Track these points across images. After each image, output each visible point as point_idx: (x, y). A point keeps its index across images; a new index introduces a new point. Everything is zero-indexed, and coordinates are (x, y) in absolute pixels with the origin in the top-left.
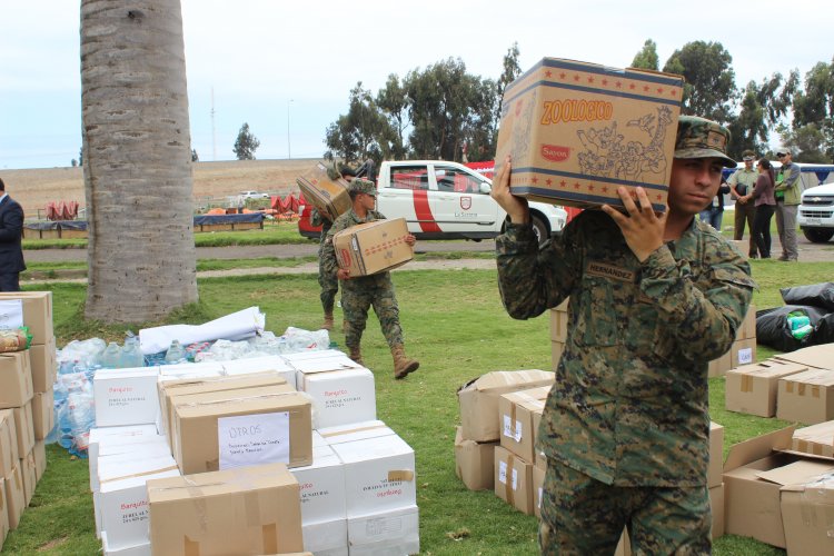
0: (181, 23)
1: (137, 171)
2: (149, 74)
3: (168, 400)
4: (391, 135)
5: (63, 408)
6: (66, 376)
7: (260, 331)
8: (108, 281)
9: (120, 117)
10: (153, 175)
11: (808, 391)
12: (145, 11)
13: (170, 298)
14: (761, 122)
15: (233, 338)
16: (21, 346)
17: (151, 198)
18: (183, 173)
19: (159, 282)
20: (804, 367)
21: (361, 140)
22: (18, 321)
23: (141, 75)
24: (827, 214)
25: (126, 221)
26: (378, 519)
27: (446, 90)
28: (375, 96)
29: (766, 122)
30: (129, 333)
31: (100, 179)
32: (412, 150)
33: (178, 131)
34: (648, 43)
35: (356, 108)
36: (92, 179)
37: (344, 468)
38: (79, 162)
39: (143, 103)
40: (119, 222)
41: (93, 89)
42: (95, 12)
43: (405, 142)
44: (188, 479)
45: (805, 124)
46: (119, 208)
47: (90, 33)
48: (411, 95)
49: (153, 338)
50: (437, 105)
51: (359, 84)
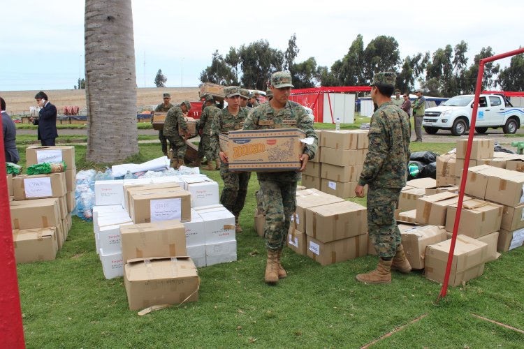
0: (132, 22)
1: (111, 93)
2: (117, 47)
3: (128, 193)
4: (232, 76)
5: (78, 199)
6: (79, 186)
7: (168, 168)
8: (97, 144)
9: (103, 66)
10: (118, 94)
11: (412, 198)
12: (116, 17)
13: (126, 152)
14: (411, 76)
15: (155, 170)
16: (62, 170)
17: (117, 105)
18: (132, 93)
19: (121, 144)
20: (411, 187)
21: (217, 79)
22: (60, 159)
23: (113, 46)
24: (435, 121)
25: (105, 116)
26: (219, 245)
27: (259, 55)
28: (224, 57)
29: (413, 76)
30: (107, 167)
31: (94, 95)
32: (242, 84)
33: (130, 74)
34: (359, 36)
35: (215, 62)
36: (90, 95)
37: (204, 223)
38: (78, 87)
39: (114, 60)
40: (102, 116)
41: (90, 53)
42: (92, 17)
43: (239, 80)
44: (137, 225)
45: (432, 78)
46: (102, 109)
47: (89, 26)
48: (242, 58)
49: (118, 169)
50: (255, 62)
51: (217, 51)
